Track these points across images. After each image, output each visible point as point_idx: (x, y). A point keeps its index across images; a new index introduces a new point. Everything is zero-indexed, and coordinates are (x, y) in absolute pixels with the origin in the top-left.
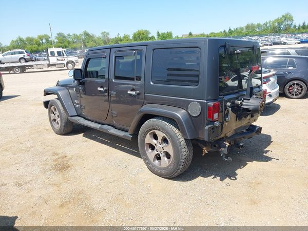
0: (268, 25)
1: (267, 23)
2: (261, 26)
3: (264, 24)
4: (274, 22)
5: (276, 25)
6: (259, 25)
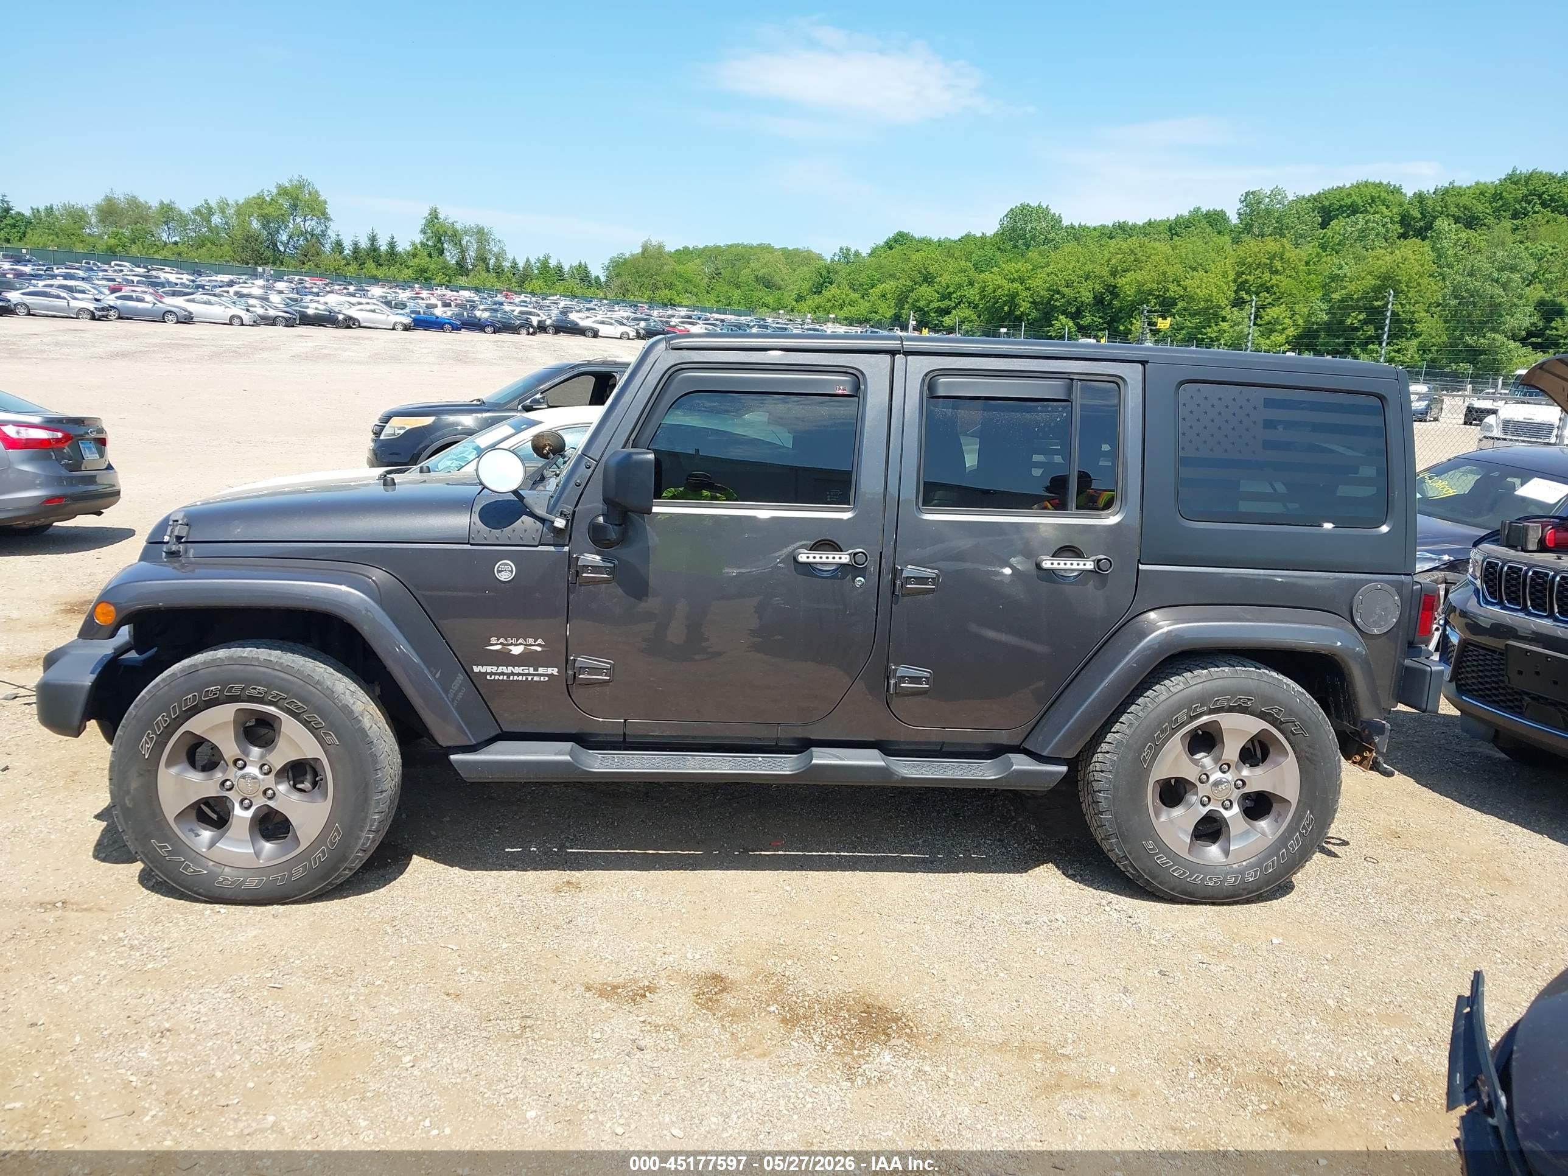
0: (216, 220)
1: (210, 212)
2: (183, 221)
3: (197, 211)
4: (242, 211)
5: (256, 225)
6: (168, 214)
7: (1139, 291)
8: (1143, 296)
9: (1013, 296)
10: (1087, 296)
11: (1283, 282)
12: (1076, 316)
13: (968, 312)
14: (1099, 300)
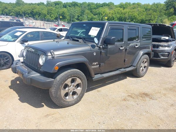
7: (36, 12)
8: (37, 13)
9: (19, 12)
10: (29, 12)
11: (52, 12)
12: (28, 14)
13: (13, 13)
14: (31, 13)
